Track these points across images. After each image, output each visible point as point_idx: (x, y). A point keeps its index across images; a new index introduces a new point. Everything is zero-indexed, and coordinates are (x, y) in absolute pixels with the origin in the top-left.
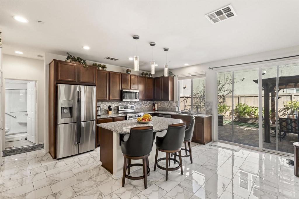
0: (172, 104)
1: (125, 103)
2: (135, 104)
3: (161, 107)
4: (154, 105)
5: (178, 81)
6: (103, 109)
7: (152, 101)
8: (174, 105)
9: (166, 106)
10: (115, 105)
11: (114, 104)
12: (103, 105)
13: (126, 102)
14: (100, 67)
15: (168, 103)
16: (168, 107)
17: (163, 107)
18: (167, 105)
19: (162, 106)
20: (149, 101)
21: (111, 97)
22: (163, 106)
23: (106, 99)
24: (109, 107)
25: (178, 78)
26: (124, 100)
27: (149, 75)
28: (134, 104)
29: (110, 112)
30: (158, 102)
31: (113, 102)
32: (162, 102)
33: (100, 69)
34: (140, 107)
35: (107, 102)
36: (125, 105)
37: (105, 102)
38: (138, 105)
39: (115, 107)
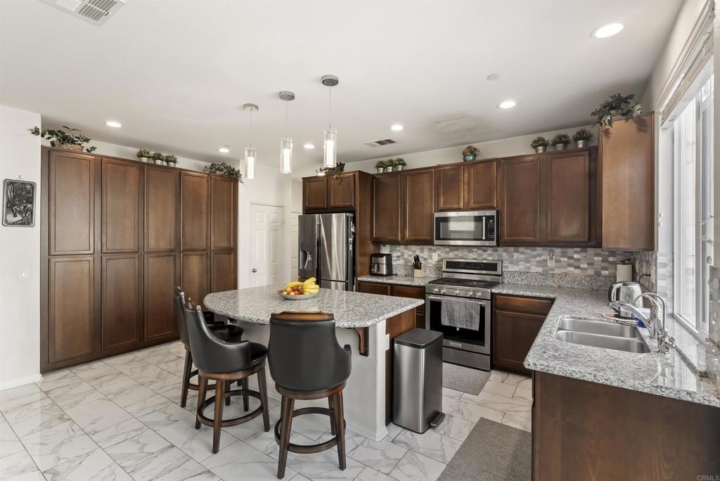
1: (472, 252)
6: (409, 264)
10: (439, 255)
11: (438, 252)
12: (410, 253)
13: (476, 249)
14: (391, 165)
24: (417, 259)
26: (437, 242)
27: (575, 141)
31: (434, 248)
33: (390, 171)
34: (540, 270)
35: (419, 247)
36: (472, 257)
37: (413, 247)
38: (527, 260)
39: (439, 261)
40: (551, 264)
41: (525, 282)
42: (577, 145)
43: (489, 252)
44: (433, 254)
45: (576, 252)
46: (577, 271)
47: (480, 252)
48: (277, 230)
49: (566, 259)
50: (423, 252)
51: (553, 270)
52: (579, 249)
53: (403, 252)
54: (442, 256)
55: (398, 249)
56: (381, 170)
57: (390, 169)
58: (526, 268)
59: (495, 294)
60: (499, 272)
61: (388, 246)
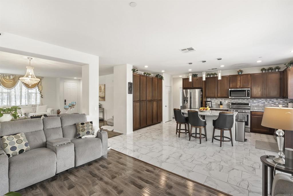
1: (239, 100)
2: (255, 102)
11: (228, 100)
12: (218, 101)
13: (241, 99)
21: (219, 95)
23: (215, 96)
24: (221, 102)
26: (230, 97)
28: (253, 101)
29: (221, 106)
31: (226, 99)
34: (263, 105)
35: (221, 99)
36: (239, 102)
37: (219, 99)
38: (258, 102)
39: (228, 103)
40: (266, 103)
41: (258, 108)
42: (276, 70)
43: (245, 100)
44: (226, 101)
45: (274, 100)
47: (243, 100)
49: (271, 102)
50: (223, 101)
51: (267, 105)
53: (215, 101)
54: (229, 101)
55: (213, 99)
56: (209, 76)
57: (212, 76)
58: (258, 104)
59: (251, 111)
60: (249, 106)
61: (210, 99)
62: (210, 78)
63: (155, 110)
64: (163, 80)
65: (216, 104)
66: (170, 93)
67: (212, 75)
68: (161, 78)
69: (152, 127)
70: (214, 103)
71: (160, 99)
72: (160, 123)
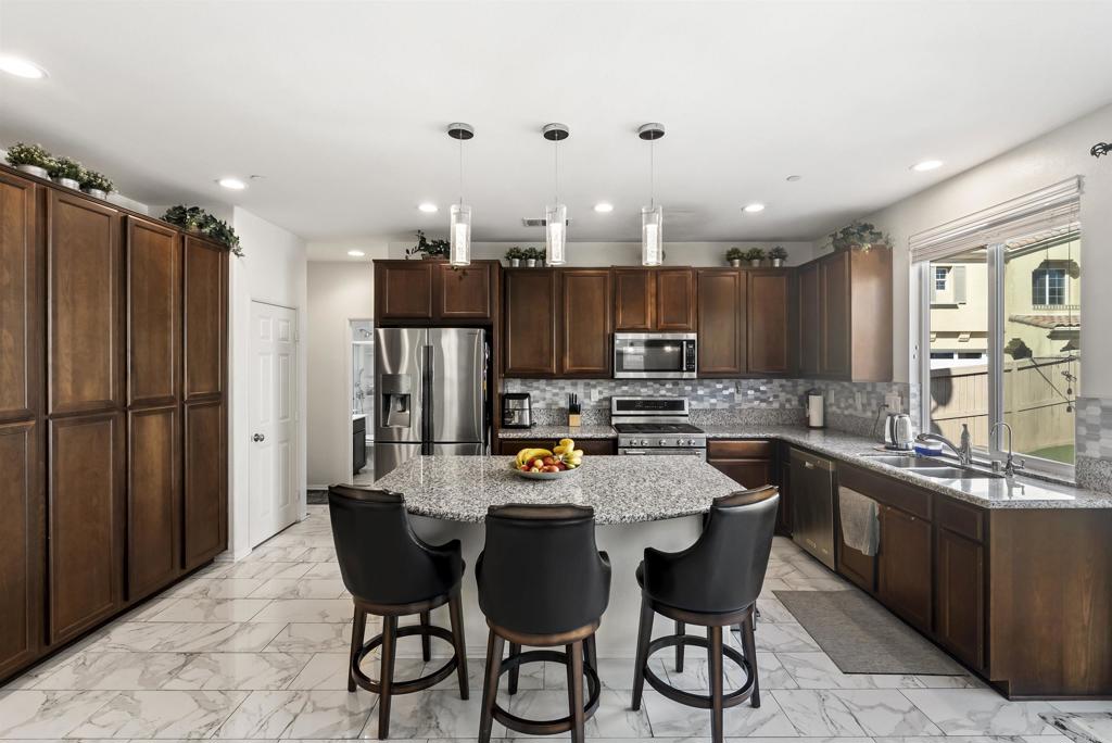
0: (884, 397)
1: (646, 386)
2: (700, 392)
3: (839, 411)
4: (804, 402)
5: (911, 269)
6: (553, 407)
7: (801, 381)
8: (892, 409)
9: (860, 407)
10: (600, 393)
11: (600, 388)
12: (556, 391)
13: (651, 383)
14: (531, 257)
15: (868, 393)
16: (869, 414)
17: (846, 412)
18: (863, 405)
19: (842, 405)
20: (784, 381)
21: (567, 361)
22: (847, 408)
23: (549, 370)
24: (572, 398)
25: (911, 255)
26: (619, 375)
27: (772, 258)
28: (694, 390)
29: (574, 419)
30: (827, 385)
31: (593, 382)
32: (843, 386)
33: (533, 265)
34: (726, 405)
35: (569, 382)
36: (645, 393)
37: (561, 383)
38: (713, 395)
39: (600, 401)
40: (738, 398)
41: (710, 422)
42: (773, 263)
43: (667, 386)
44: (593, 391)
45: (763, 384)
46: (764, 405)
47: (657, 386)
48: (287, 355)
49: (753, 392)
50: (579, 390)
51: (740, 405)
52: (765, 381)
53: (545, 390)
54: (606, 394)
55: (535, 384)
56: (517, 263)
57: (532, 263)
58: (711, 404)
59: (708, 439)
60: (686, 412)
61: (518, 381)
62: (524, 270)
63: (156, 481)
64: (232, 255)
65: (549, 408)
66: (289, 348)
67: (536, 258)
68: (221, 241)
69: (122, 634)
70: (540, 405)
71: (204, 388)
72: (207, 563)
